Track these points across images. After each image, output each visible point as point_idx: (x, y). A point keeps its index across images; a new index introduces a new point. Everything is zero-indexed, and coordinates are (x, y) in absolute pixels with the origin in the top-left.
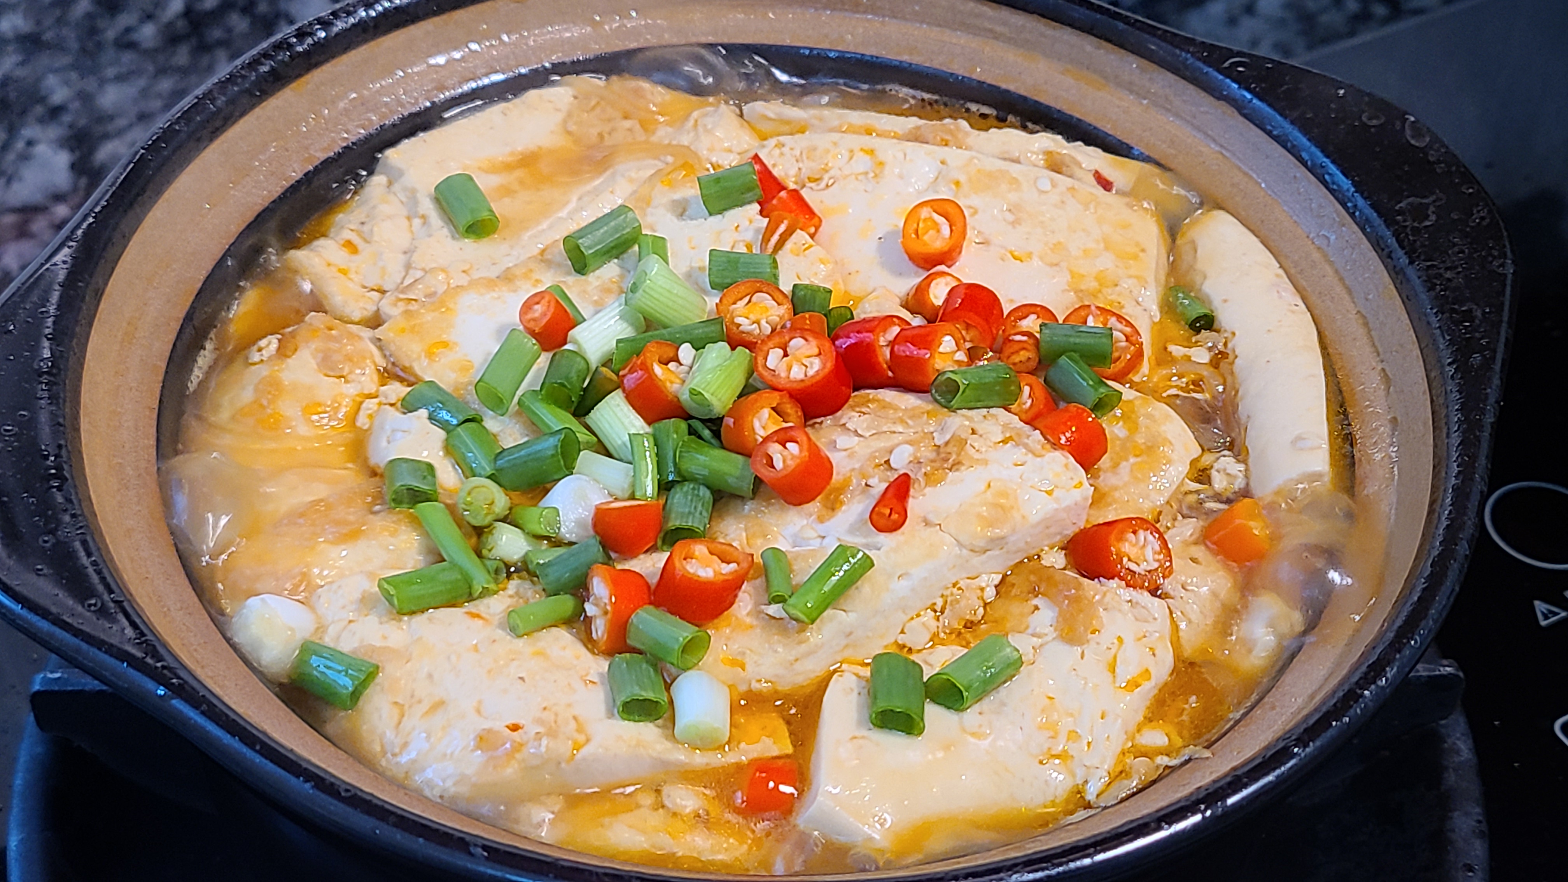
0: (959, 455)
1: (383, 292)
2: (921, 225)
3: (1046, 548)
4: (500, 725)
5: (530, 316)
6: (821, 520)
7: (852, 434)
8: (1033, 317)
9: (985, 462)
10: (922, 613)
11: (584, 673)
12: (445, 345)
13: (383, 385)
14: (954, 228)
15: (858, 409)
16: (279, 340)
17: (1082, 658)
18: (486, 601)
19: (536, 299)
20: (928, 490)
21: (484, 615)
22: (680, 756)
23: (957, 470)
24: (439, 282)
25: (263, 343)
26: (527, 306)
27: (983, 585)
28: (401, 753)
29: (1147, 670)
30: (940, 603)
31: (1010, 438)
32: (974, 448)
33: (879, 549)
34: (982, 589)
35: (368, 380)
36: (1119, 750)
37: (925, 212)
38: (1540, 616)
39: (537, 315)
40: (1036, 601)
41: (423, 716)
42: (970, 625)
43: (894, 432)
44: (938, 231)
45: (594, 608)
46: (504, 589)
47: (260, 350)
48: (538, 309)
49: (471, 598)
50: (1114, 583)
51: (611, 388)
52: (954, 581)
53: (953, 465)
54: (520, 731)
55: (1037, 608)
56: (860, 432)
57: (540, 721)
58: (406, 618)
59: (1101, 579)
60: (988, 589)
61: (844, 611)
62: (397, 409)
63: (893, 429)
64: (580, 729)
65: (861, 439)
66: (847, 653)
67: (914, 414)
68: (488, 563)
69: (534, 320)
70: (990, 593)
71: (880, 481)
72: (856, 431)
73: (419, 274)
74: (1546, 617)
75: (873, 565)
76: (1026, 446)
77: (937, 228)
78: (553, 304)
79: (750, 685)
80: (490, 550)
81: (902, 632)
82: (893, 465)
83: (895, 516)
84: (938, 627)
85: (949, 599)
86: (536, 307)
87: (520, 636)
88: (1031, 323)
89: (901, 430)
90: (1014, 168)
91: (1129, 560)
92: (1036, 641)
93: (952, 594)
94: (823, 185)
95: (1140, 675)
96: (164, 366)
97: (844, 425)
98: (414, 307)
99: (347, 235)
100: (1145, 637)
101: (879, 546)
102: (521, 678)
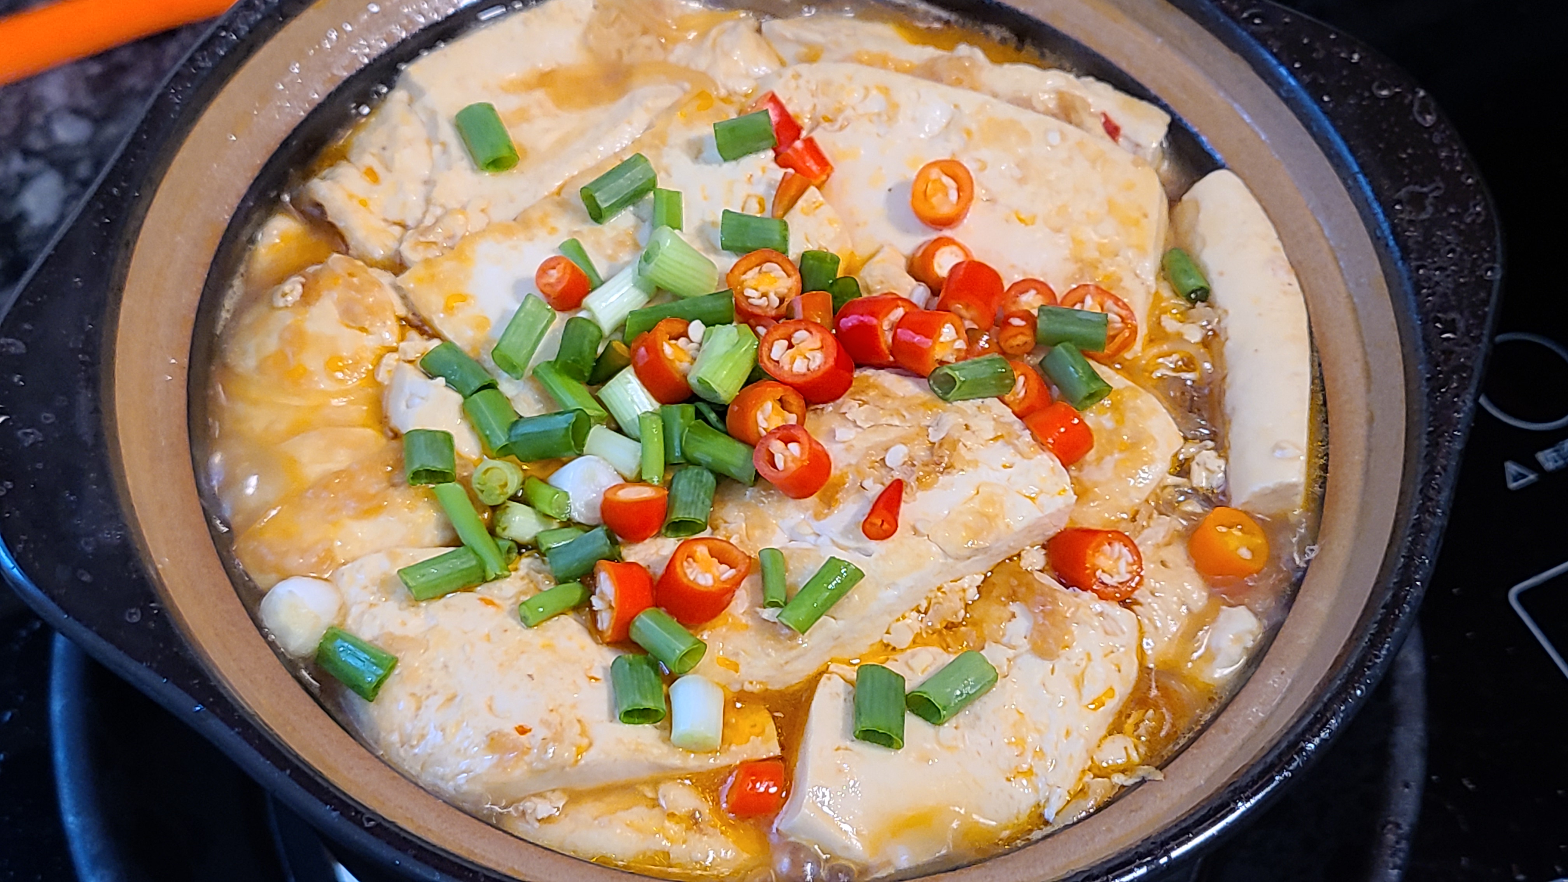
0: (950, 457)
1: (404, 227)
2: (929, 186)
3: (1028, 548)
4: (509, 728)
5: (545, 280)
6: (817, 516)
7: (851, 425)
8: (1033, 292)
9: (975, 463)
10: (907, 615)
11: (587, 667)
12: (463, 298)
13: (402, 340)
14: (961, 194)
15: (857, 397)
16: (303, 285)
17: (1052, 673)
18: (498, 583)
19: (553, 264)
20: (919, 494)
21: (497, 601)
22: (676, 760)
23: (949, 473)
24: (458, 225)
25: (287, 288)
26: (543, 270)
27: (966, 586)
28: (418, 745)
29: (1111, 689)
30: (924, 604)
31: (1001, 436)
32: (966, 446)
33: (870, 556)
34: (964, 590)
35: (389, 335)
36: (1080, 769)
37: (935, 173)
38: (1509, 478)
39: (552, 280)
40: (1014, 607)
41: (438, 709)
42: (950, 626)
43: (891, 425)
44: (947, 195)
45: (600, 603)
46: (516, 570)
47: (284, 295)
48: (554, 275)
49: (484, 580)
50: (1087, 595)
51: (622, 363)
52: (939, 585)
53: (945, 469)
54: (528, 734)
55: (1014, 616)
56: (858, 423)
57: (546, 723)
58: (424, 604)
59: (1076, 588)
60: (971, 590)
61: (834, 618)
62: (415, 366)
63: (890, 422)
64: (583, 733)
65: (859, 430)
66: (835, 653)
67: (911, 405)
68: (500, 543)
69: (550, 285)
70: (972, 594)
71: (874, 482)
72: (855, 422)
73: (439, 211)
74: (1516, 480)
75: (864, 575)
76: (1015, 447)
77: (945, 189)
78: (569, 271)
79: (743, 686)
80: (504, 529)
81: (888, 633)
82: (888, 463)
83: (886, 526)
84: (921, 628)
85: (933, 601)
86: (553, 272)
87: (529, 627)
88: (1030, 301)
89: (897, 423)
90: (1026, 118)
91: (1103, 571)
92: (1011, 653)
93: (936, 597)
94: (837, 126)
95: (1105, 694)
96: (193, 316)
97: (845, 413)
98: (434, 252)
99: (369, 160)
100: (1112, 652)
101: (870, 552)
102: (530, 676)
